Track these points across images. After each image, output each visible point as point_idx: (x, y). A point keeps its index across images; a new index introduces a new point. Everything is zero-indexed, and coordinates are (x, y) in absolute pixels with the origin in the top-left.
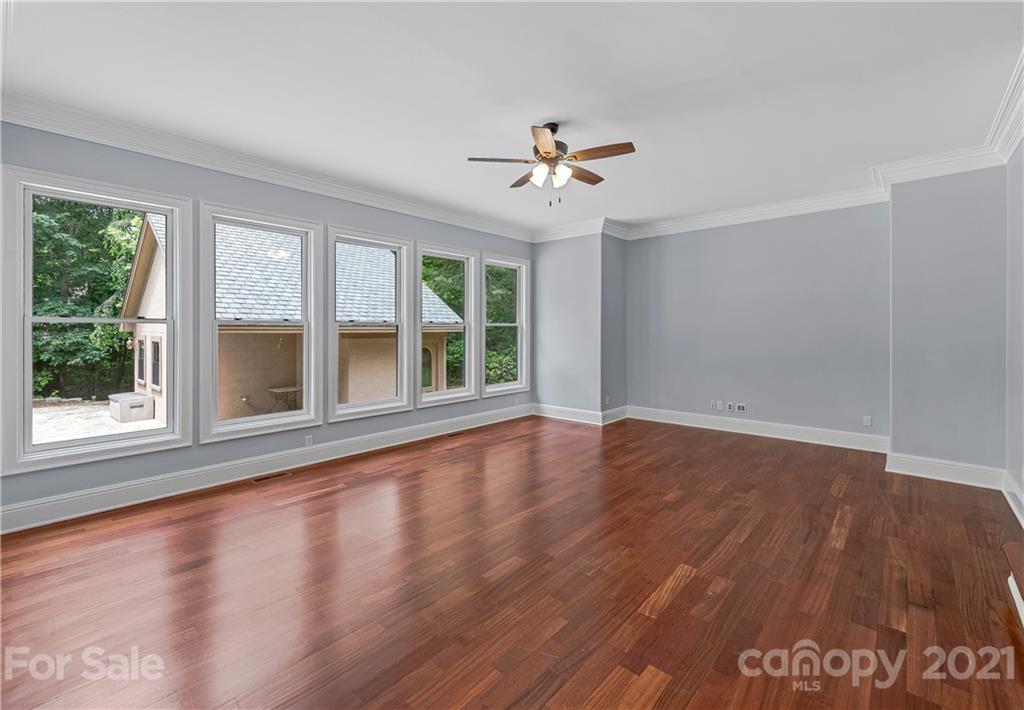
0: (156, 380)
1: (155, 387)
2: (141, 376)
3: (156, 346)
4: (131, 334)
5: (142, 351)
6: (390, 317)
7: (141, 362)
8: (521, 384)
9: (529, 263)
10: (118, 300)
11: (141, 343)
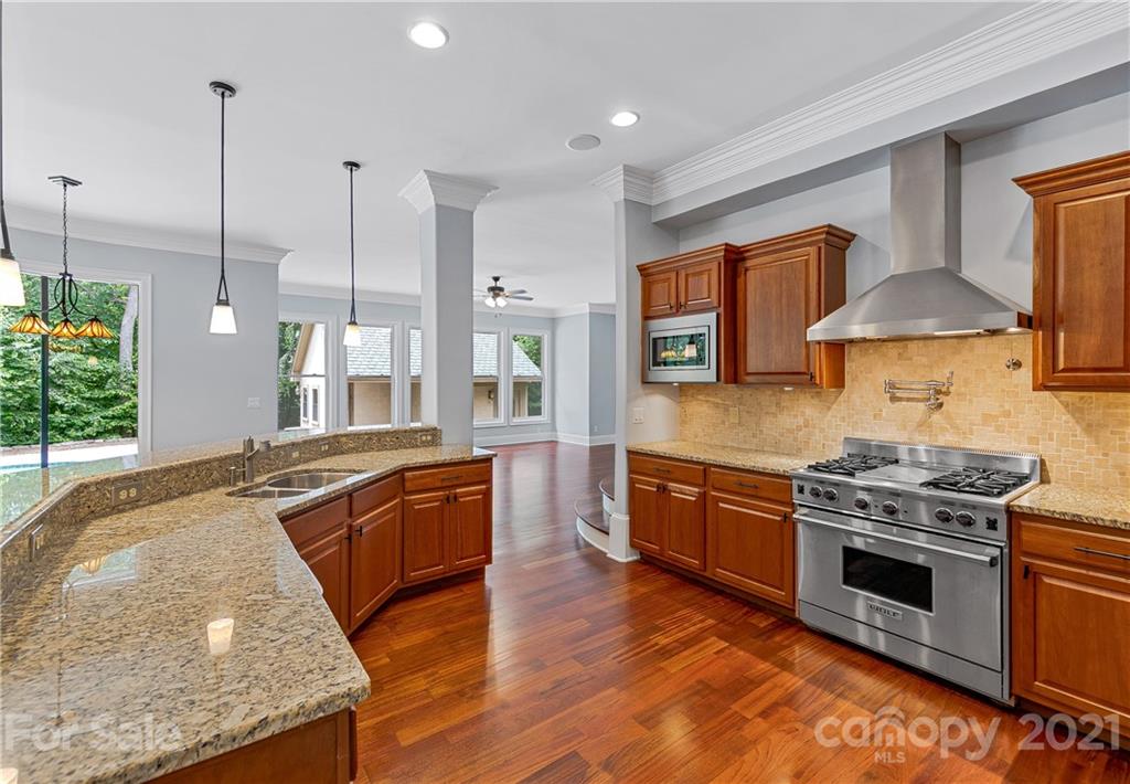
0: (315, 418)
1: (316, 423)
2: (305, 415)
3: (315, 392)
4: (298, 383)
5: (305, 396)
6: (494, 373)
7: (305, 404)
8: (544, 418)
9: (549, 333)
10: (289, 358)
11: (305, 390)
